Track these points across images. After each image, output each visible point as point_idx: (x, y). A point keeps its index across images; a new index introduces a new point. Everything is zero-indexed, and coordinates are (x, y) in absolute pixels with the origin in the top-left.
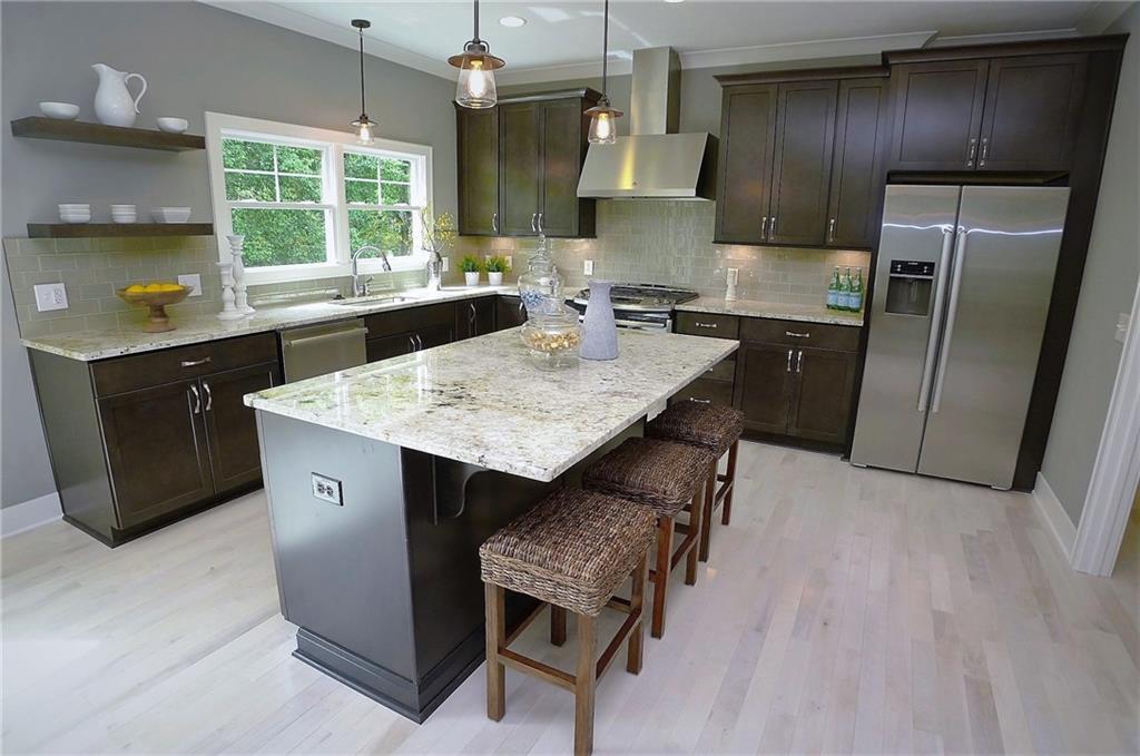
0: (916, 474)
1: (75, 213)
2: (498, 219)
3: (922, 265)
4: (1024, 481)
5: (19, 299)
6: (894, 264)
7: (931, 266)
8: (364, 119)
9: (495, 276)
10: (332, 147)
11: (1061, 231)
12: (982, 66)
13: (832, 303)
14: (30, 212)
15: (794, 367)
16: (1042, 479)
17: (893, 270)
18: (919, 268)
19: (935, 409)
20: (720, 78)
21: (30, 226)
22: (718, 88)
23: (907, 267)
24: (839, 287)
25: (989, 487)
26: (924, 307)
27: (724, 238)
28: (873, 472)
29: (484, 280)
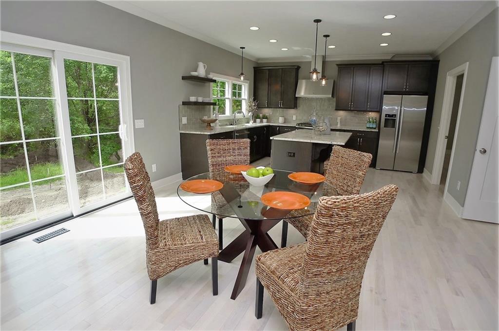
0: (393, 170)
1: (193, 99)
2: (268, 103)
3: (393, 115)
4: (421, 170)
5: (180, 120)
6: (386, 115)
7: (395, 115)
8: (242, 74)
9: (265, 120)
10: (230, 81)
11: (426, 109)
12: (407, 66)
13: (368, 126)
14: (183, 99)
15: (360, 143)
16: (425, 169)
17: (386, 116)
18: (392, 116)
19: (397, 152)
20: (337, 65)
21: (183, 102)
22: (336, 68)
23: (389, 116)
24: (370, 122)
25: (412, 172)
26: (394, 126)
27: (338, 108)
28: (382, 171)
29: (261, 122)
